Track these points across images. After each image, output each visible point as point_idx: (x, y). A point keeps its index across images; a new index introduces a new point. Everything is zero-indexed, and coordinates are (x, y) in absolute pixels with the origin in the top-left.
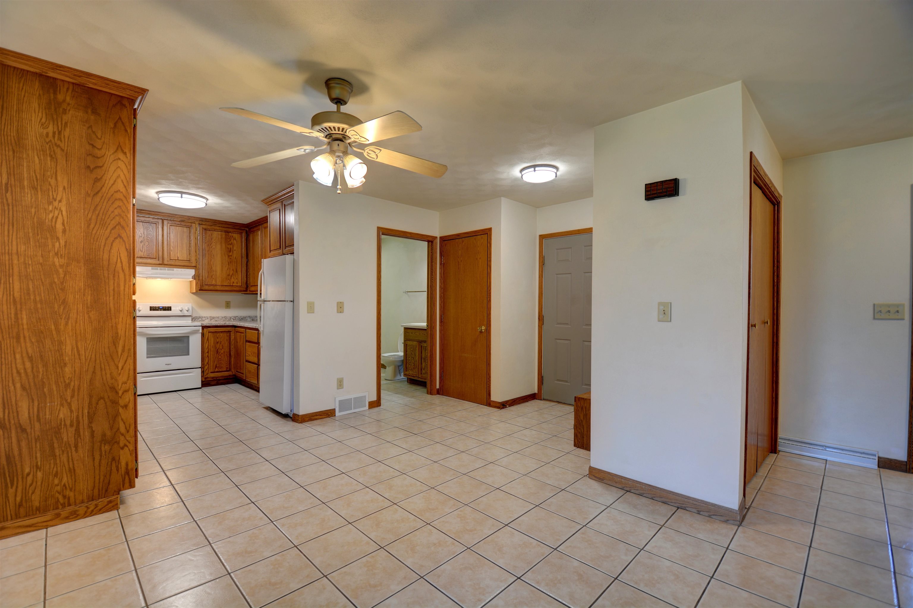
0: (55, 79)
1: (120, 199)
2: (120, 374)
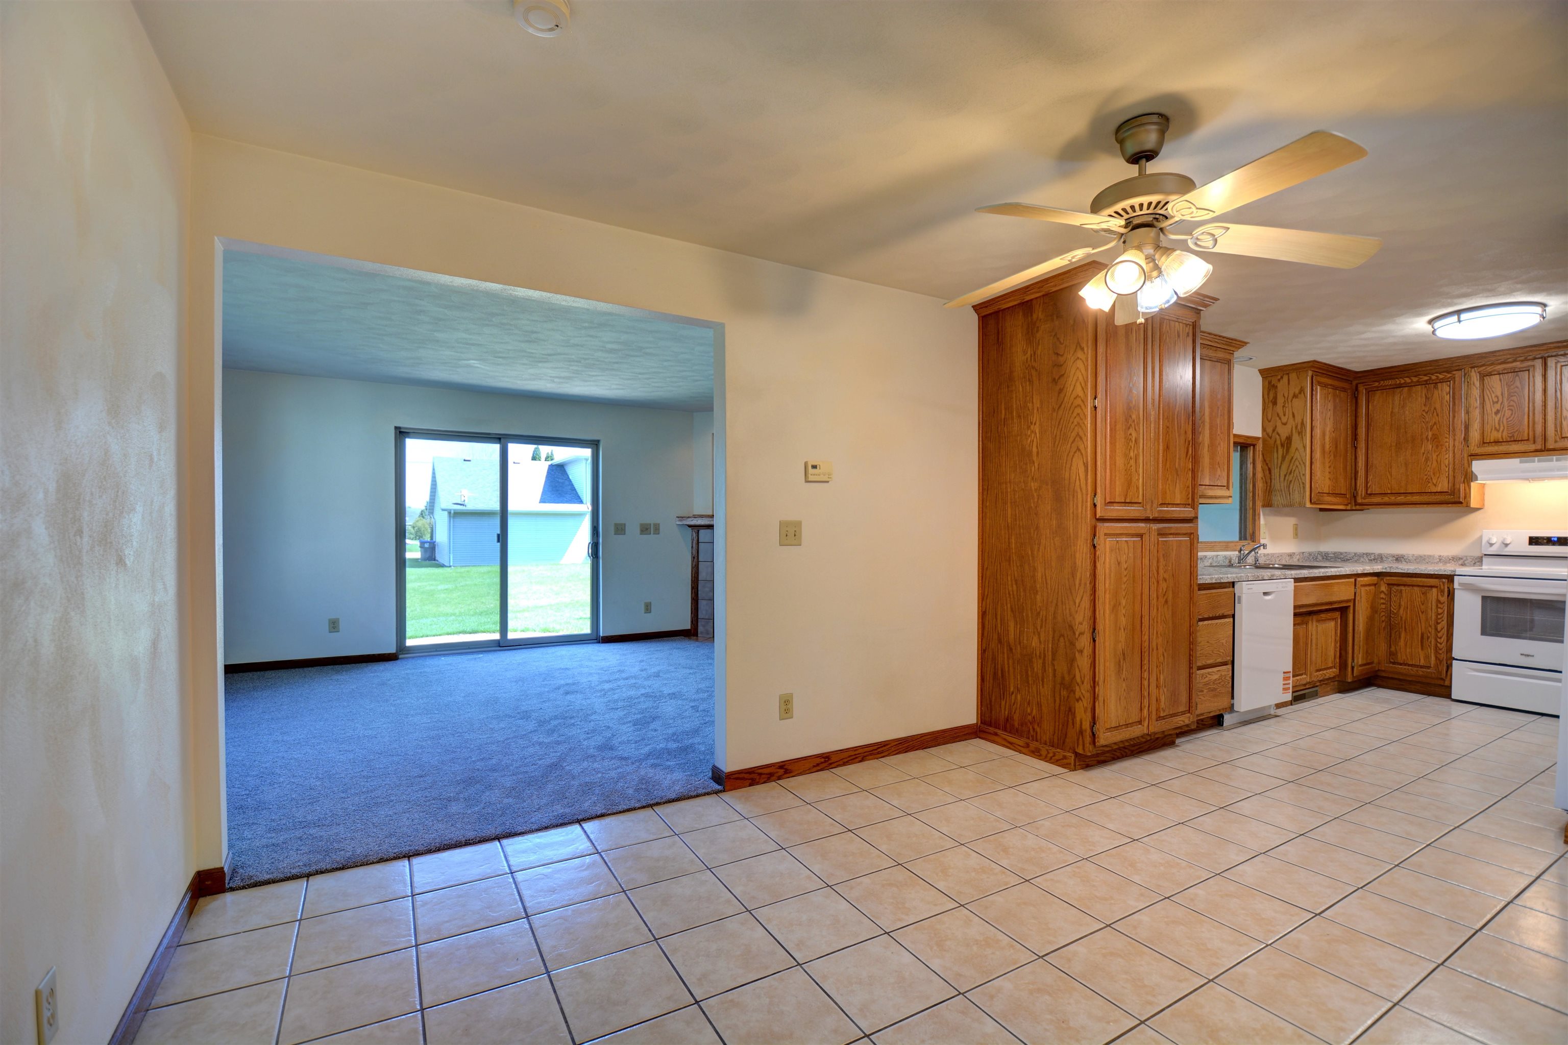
0: (1031, 300)
1: (1079, 406)
2: (1077, 612)
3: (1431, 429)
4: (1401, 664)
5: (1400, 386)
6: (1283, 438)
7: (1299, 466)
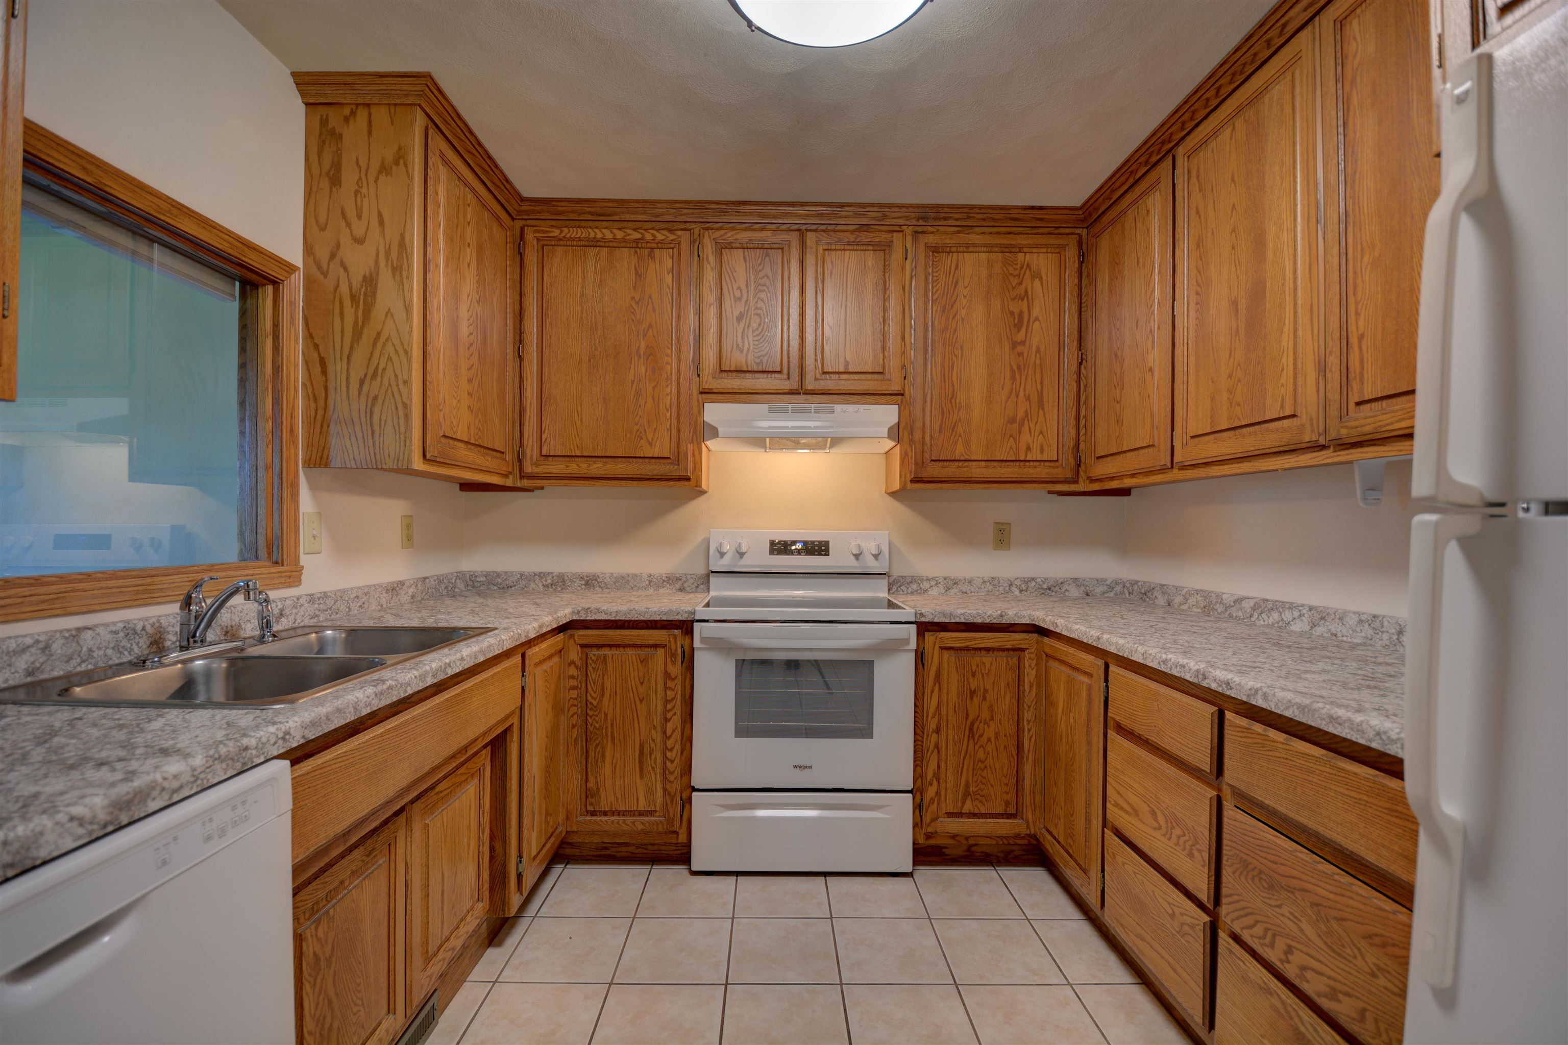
3: (645, 336)
4: (605, 814)
5: (595, 243)
6: (357, 280)
7: (395, 359)
